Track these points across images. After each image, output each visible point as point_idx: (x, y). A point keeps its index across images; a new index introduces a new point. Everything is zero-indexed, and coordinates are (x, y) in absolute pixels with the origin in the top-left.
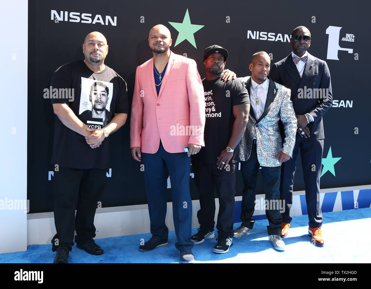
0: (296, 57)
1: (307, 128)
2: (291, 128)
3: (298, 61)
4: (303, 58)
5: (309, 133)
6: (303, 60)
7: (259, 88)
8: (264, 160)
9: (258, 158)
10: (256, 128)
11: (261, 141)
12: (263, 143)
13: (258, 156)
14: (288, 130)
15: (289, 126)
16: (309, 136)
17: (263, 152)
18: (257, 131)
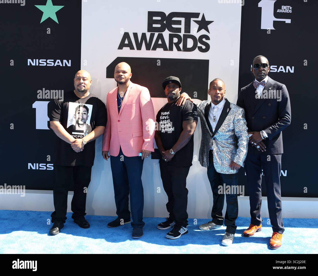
0: (256, 82)
1: (262, 143)
2: (241, 141)
3: (258, 86)
4: (261, 83)
5: (264, 147)
6: (262, 84)
7: (216, 108)
8: (219, 168)
9: (214, 165)
10: (213, 141)
11: (217, 152)
12: (218, 153)
13: (214, 163)
14: (240, 142)
15: (241, 139)
16: (265, 150)
17: (218, 161)
18: (214, 143)
